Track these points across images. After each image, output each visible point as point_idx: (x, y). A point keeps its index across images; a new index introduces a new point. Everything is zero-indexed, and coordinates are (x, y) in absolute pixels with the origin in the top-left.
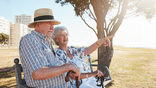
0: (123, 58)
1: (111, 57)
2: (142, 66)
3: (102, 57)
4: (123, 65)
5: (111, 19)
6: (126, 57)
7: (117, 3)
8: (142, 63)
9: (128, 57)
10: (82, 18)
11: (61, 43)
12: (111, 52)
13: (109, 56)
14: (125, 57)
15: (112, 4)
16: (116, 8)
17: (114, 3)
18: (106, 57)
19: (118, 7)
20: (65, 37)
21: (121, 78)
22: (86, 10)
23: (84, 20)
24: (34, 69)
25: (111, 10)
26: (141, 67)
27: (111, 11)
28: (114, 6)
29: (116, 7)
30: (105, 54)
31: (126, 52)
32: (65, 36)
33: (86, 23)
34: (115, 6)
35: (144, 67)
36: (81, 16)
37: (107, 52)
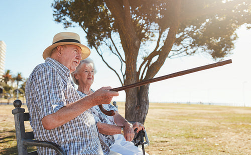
0: (166, 120)
1: (145, 114)
2: (207, 138)
3: (132, 114)
4: (168, 132)
5: (145, 56)
6: (170, 119)
7: (154, 33)
8: (205, 132)
9: (173, 119)
10: (98, 52)
11: (82, 82)
12: (145, 107)
13: (142, 112)
14: (168, 119)
15: (146, 35)
16: (152, 40)
17: (150, 32)
18: (138, 114)
19: (157, 39)
20: (89, 74)
21: (170, 151)
22: (104, 39)
23: (101, 56)
24: (50, 112)
25: (144, 42)
26: (205, 139)
27: (144, 44)
28: (150, 37)
29: (152, 38)
30: (136, 109)
31: (167, 110)
32: (90, 72)
33: (103, 60)
34: (152, 36)
35: (210, 140)
36: (97, 49)
37: (140, 107)
